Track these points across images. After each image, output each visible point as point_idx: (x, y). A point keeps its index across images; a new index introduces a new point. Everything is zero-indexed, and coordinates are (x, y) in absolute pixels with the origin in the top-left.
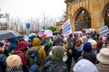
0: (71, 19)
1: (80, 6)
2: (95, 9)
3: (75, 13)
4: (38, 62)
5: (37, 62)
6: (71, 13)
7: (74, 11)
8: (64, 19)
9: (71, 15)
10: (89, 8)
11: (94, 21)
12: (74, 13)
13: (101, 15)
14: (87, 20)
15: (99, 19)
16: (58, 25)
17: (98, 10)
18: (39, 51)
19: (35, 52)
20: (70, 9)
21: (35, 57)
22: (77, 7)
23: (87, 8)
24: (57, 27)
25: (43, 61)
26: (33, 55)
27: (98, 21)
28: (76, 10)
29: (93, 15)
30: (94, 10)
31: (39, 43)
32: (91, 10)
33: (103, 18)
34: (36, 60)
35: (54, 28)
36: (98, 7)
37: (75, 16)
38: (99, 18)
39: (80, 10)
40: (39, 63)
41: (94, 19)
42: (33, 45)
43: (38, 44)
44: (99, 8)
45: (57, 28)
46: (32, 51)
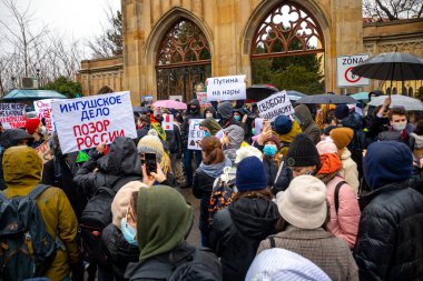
0: (142, 51)
1: (174, 5)
2: (222, 21)
3: (155, 29)
4: (43, 254)
5: (35, 254)
6: (139, 28)
7: (152, 21)
8: (112, 48)
9: (139, 36)
10: (203, 13)
11: (220, 61)
12: (153, 28)
13: (241, 42)
14: (197, 55)
15: (234, 56)
16: (90, 72)
17: (233, 25)
18: (42, 204)
19: (25, 213)
20: (137, 11)
21: (27, 235)
22: (161, 7)
23: (197, 14)
24: (86, 82)
25: (64, 242)
26: (13, 227)
27: (232, 60)
28: (157, 17)
29: (216, 41)
30: (219, 24)
31: (34, 167)
32: (209, 22)
33: (246, 52)
34: (30, 244)
35: (71, 84)
36: (233, 15)
37: (156, 39)
38: (234, 51)
39: (174, 17)
40: (48, 254)
41: (220, 56)
42: (10, 183)
43: (33, 173)
44: (236, 17)
45: (87, 85)
46: (8, 207)
